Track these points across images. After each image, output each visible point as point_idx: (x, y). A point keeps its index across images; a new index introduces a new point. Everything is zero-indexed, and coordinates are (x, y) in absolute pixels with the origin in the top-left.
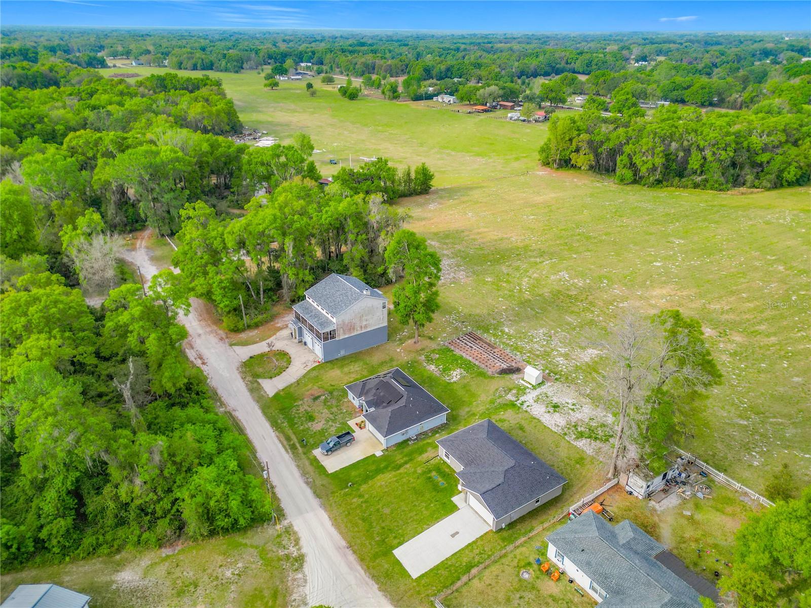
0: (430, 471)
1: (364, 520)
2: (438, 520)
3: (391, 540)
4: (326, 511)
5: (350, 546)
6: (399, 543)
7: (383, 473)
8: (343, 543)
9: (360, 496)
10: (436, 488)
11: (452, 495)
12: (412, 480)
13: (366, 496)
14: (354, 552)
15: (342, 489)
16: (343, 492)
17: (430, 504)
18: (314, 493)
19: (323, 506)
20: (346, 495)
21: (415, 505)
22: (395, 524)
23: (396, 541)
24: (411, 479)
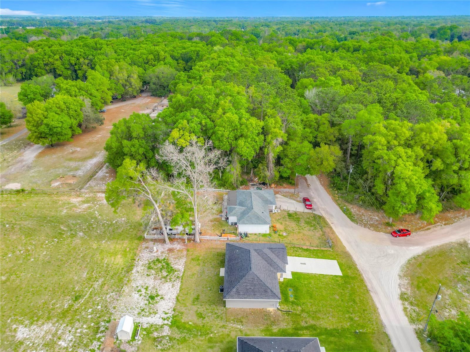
0: (293, 303)
1: (354, 301)
2: (308, 274)
3: (341, 281)
4: (381, 321)
5: (368, 291)
6: (337, 277)
7: (326, 329)
8: (372, 294)
9: (351, 319)
10: (296, 290)
11: (289, 280)
12: (309, 304)
13: (347, 316)
14: (366, 286)
15: (364, 333)
16: (365, 331)
17: (307, 284)
18: (389, 340)
19: (383, 326)
20: (363, 327)
21: (316, 289)
22: (334, 287)
23: (339, 279)
24: (309, 306)
